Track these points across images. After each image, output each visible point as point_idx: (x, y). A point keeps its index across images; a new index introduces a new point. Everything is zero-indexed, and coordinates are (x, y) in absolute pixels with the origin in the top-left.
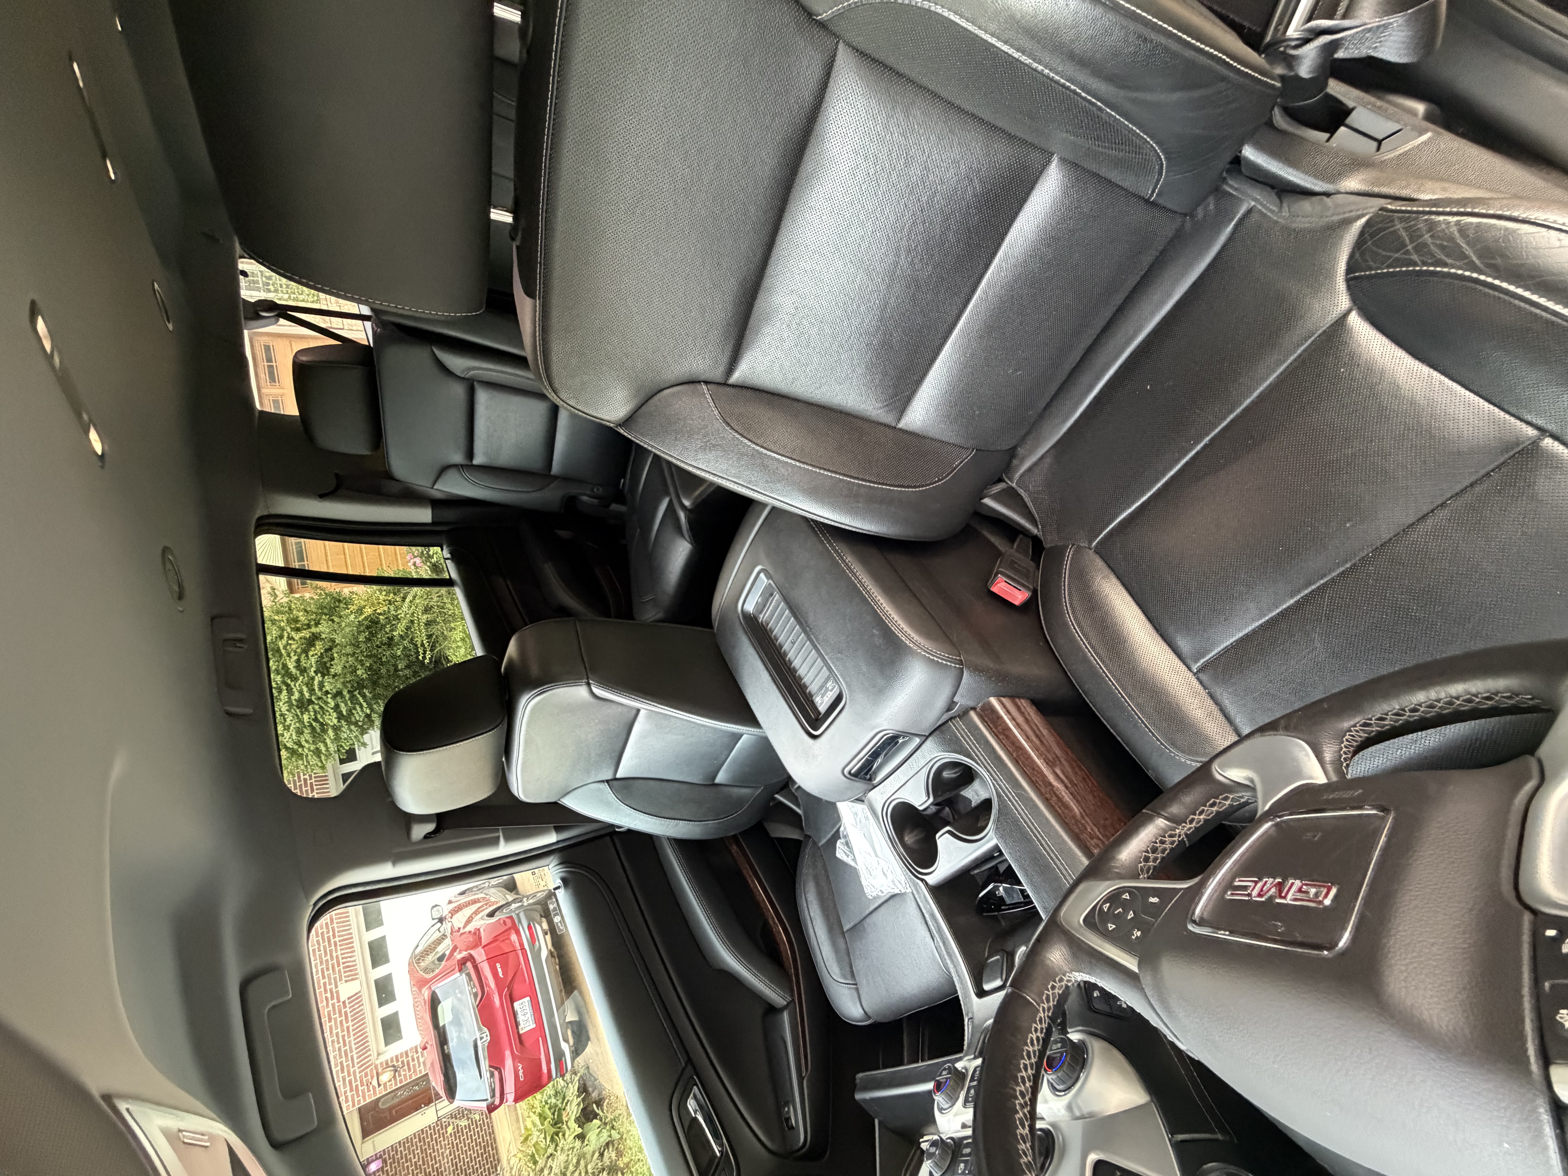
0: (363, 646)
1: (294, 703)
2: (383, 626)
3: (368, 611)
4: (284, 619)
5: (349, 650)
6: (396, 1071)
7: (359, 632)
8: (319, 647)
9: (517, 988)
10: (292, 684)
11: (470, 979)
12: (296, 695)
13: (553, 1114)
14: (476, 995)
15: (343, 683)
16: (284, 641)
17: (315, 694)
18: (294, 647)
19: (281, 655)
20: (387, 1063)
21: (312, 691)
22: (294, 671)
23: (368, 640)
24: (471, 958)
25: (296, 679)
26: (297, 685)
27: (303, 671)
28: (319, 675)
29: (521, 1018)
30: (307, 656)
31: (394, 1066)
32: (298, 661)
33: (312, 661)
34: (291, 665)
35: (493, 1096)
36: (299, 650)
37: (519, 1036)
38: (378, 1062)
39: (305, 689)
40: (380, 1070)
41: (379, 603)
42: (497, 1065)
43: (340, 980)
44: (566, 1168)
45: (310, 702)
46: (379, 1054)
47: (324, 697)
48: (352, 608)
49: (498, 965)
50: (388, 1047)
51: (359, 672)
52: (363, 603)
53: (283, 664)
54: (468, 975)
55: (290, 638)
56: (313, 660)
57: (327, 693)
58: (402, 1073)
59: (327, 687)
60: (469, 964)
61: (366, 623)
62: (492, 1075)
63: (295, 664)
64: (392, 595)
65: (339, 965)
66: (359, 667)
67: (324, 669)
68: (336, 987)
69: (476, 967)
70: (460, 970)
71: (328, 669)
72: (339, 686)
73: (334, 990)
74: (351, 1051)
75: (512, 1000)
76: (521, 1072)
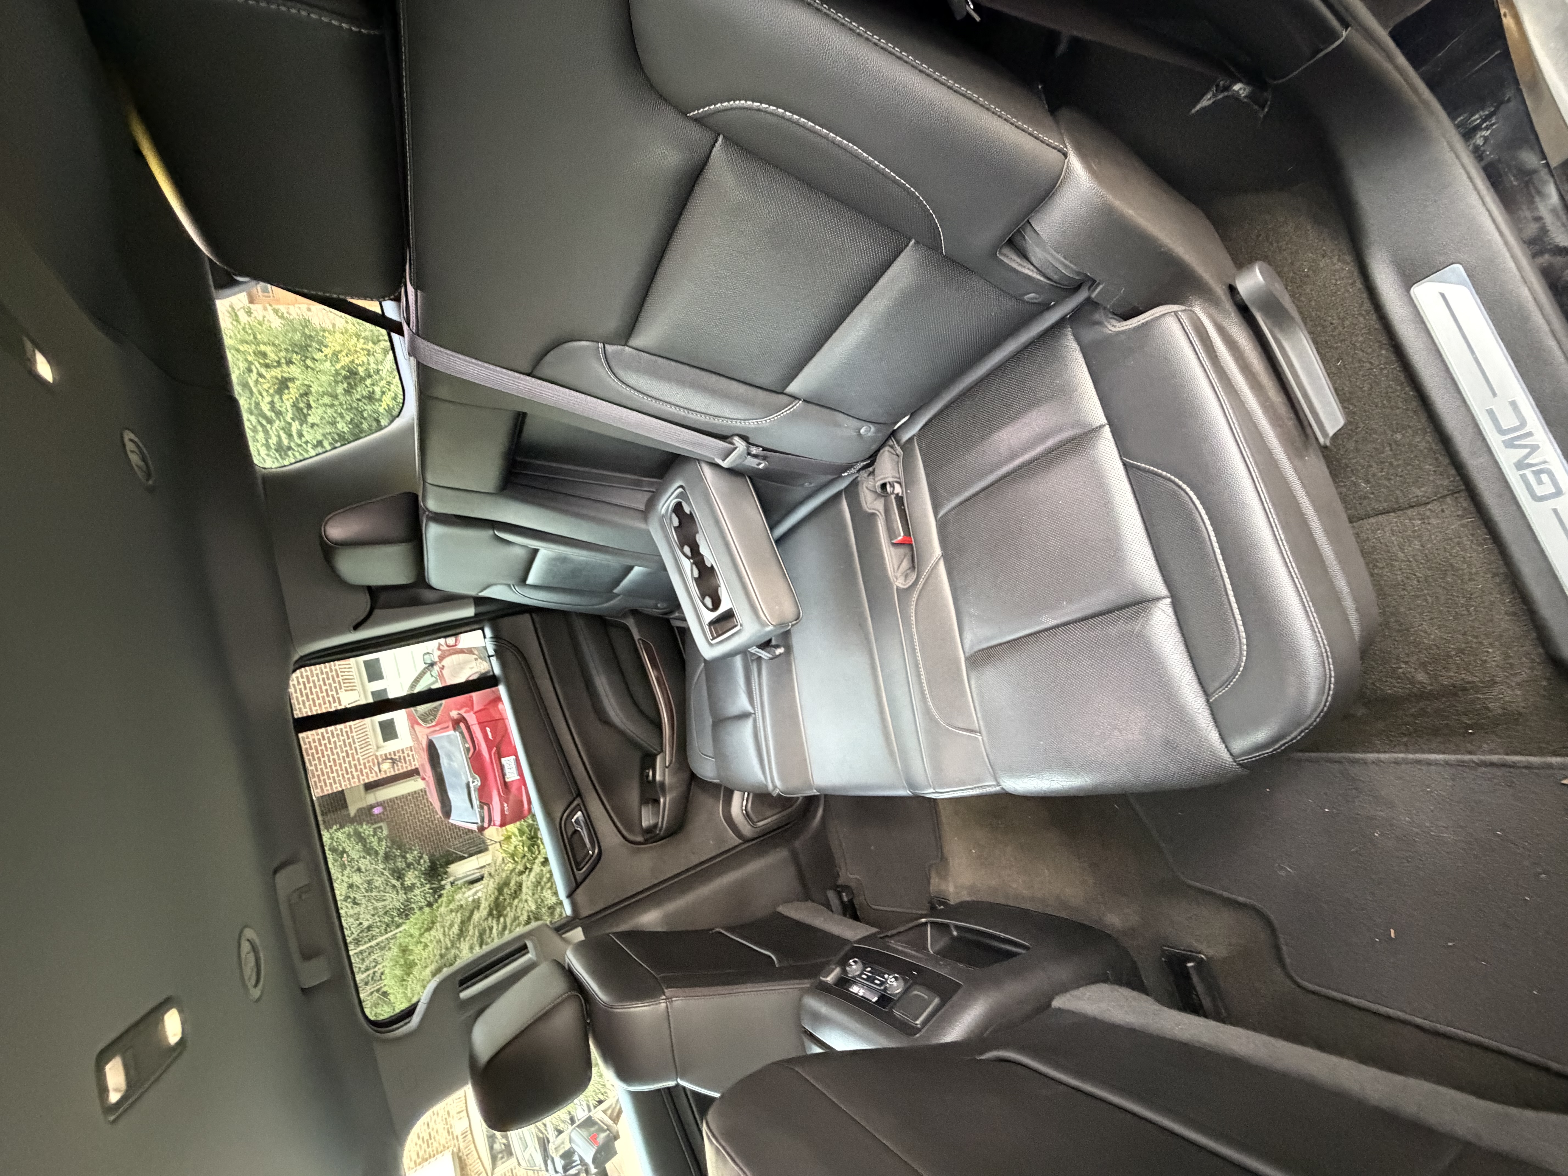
0: (342, 398)
1: (272, 446)
2: (363, 379)
3: (345, 361)
4: (251, 351)
5: (327, 400)
6: (394, 763)
7: (336, 382)
8: (293, 392)
9: (504, 748)
10: (268, 426)
11: (463, 737)
12: (273, 440)
13: (530, 831)
14: (468, 750)
15: (324, 435)
16: (254, 376)
17: (294, 442)
18: (266, 386)
19: (251, 393)
20: (386, 755)
21: (290, 436)
22: (269, 414)
23: (347, 392)
24: (463, 719)
25: (270, 422)
26: (274, 428)
27: (279, 414)
28: (297, 422)
29: (507, 770)
30: (281, 398)
31: (392, 759)
32: (272, 403)
33: (286, 403)
34: (266, 408)
35: (482, 820)
36: (271, 391)
37: (505, 783)
38: (378, 754)
39: (283, 436)
40: (380, 760)
41: (356, 352)
42: (485, 802)
43: (341, 688)
44: (541, 878)
45: (290, 448)
46: (378, 748)
47: (304, 445)
48: (327, 351)
49: (488, 729)
50: (387, 743)
51: (339, 426)
52: (338, 348)
53: (255, 402)
54: (461, 733)
55: (260, 375)
56: (288, 404)
57: (307, 442)
58: (399, 764)
59: (307, 437)
60: (462, 725)
61: (344, 373)
62: (482, 808)
63: (269, 406)
64: (370, 344)
65: (338, 677)
66: (339, 419)
67: (301, 415)
68: (337, 693)
69: (468, 728)
70: (455, 729)
71: (305, 416)
72: (320, 438)
73: (335, 696)
74: (354, 743)
75: (500, 756)
76: (506, 808)
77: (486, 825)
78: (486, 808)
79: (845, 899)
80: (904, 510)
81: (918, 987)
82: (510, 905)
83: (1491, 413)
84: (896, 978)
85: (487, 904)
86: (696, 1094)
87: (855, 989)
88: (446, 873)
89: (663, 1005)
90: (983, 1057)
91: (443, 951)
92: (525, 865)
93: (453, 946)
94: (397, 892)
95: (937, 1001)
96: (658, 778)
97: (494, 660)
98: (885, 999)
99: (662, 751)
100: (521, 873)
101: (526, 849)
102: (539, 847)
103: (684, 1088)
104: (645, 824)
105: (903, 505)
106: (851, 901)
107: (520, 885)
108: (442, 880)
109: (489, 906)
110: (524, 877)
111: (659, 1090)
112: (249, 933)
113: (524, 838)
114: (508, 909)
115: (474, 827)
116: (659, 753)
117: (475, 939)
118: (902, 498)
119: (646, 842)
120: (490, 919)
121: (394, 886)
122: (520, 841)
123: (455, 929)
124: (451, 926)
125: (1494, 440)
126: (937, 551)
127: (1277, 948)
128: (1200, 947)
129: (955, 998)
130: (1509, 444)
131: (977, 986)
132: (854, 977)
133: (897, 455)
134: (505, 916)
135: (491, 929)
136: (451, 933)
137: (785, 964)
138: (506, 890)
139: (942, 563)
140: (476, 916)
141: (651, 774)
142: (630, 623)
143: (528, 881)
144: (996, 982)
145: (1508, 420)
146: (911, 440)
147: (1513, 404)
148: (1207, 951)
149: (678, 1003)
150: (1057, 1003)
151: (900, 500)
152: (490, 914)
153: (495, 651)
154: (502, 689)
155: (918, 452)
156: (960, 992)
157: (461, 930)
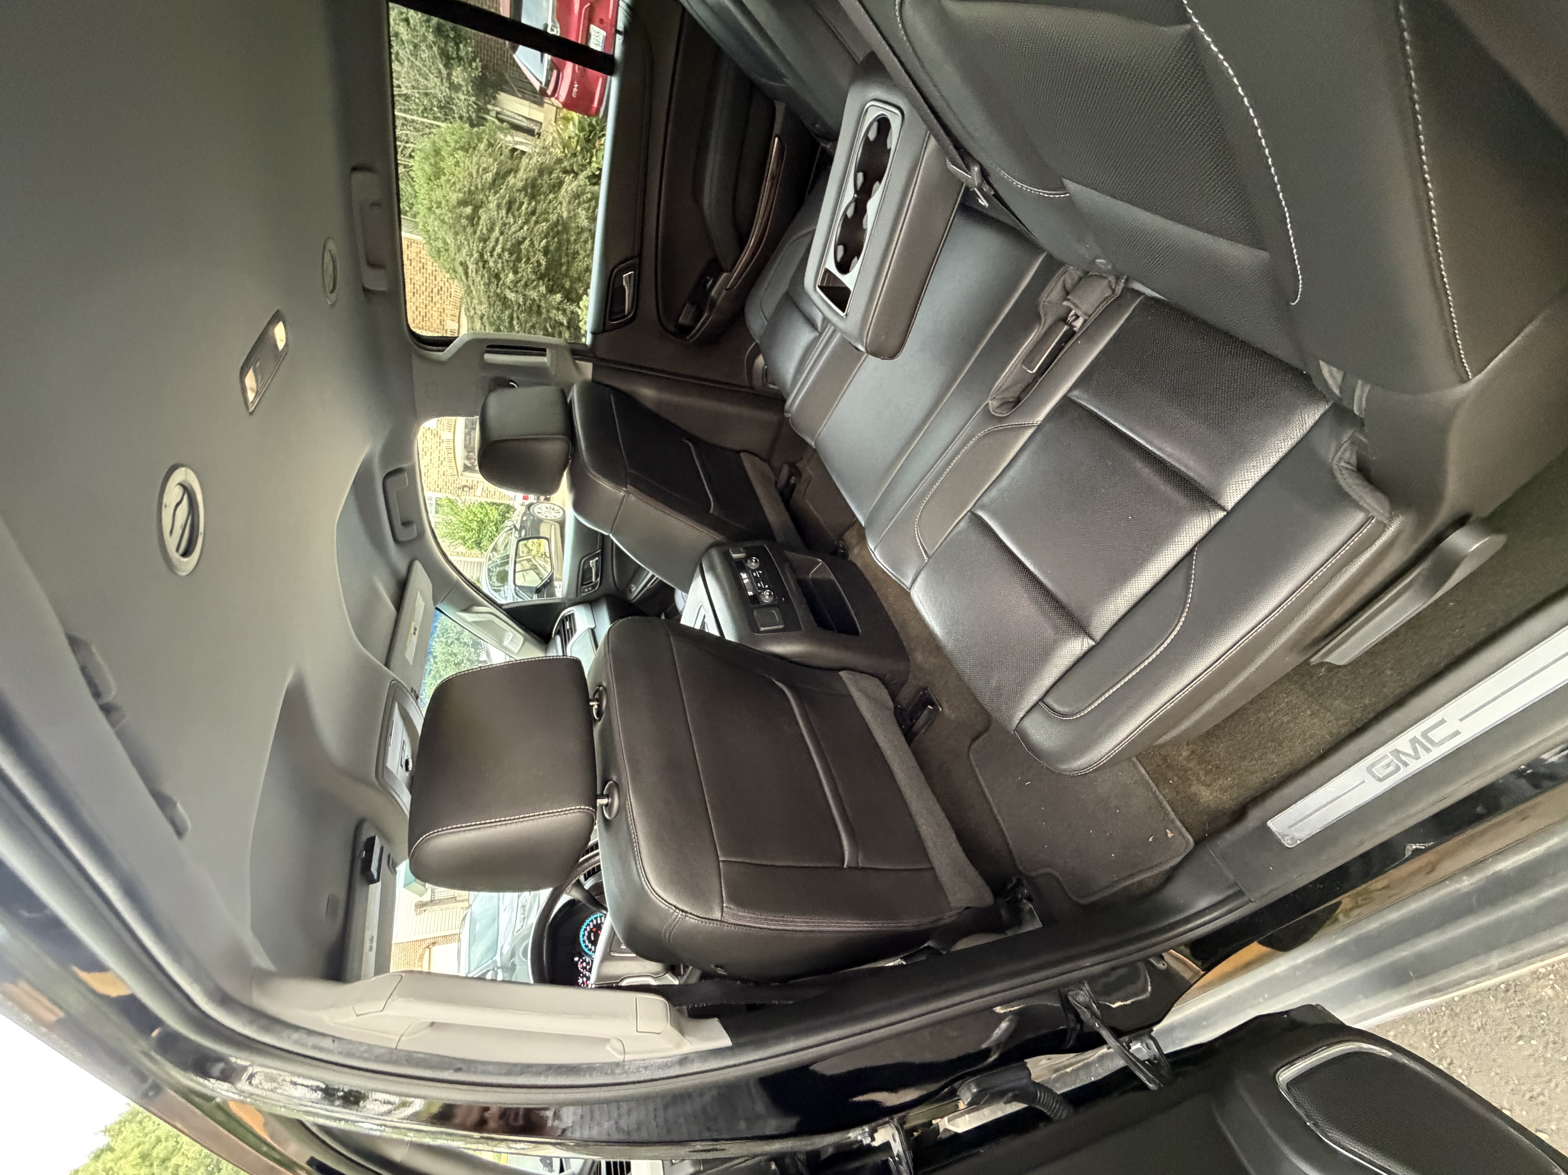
35: (548, 83)
42: (557, 65)
62: (551, 69)
75: (590, 21)
76: (575, 90)
77: (549, 92)
78: (555, 72)
79: (792, 481)
80: (1062, 348)
81: (777, 609)
82: (546, 196)
83: (1442, 721)
84: (770, 595)
85: (524, 177)
86: (617, 547)
87: (744, 576)
88: (495, 98)
89: (622, 494)
90: (777, 683)
91: (473, 188)
92: (572, 165)
93: (482, 190)
94: (442, 80)
95: (781, 627)
96: (713, 293)
97: (619, 39)
98: (755, 599)
99: (731, 271)
100: (566, 172)
101: (579, 148)
102: (591, 157)
103: (612, 541)
104: (681, 320)
105: (1066, 343)
106: (794, 486)
107: (561, 183)
108: (489, 103)
109: (527, 180)
110: (568, 179)
111: (597, 532)
112: (331, 245)
113: (582, 135)
114: (542, 197)
115: (537, 86)
116: (727, 271)
117: (504, 201)
118: (1074, 333)
119: (674, 334)
120: (523, 193)
121: (440, 72)
122: (577, 135)
123: (489, 176)
124: (486, 171)
125: (1415, 731)
126: (1040, 417)
127: (977, 737)
128: (944, 704)
129: (792, 633)
130: (1414, 741)
131: (808, 637)
132: (749, 569)
133: (1113, 291)
134: (538, 202)
135: (522, 204)
136: (484, 177)
137: (716, 514)
138: (546, 177)
139: (1030, 432)
140: (511, 180)
141: (710, 282)
142: (780, 108)
143: (570, 185)
144: (821, 642)
145: (1437, 735)
146: (1139, 293)
147: (1457, 733)
148: (945, 709)
149: (632, 498)
150: (842, 673)
151: (1070, 334)
152: (524, 189)
153: (625, 28)
154: (614, 82)
155: (1132, 309)
156: (797, 633)
157: (494, 181)
